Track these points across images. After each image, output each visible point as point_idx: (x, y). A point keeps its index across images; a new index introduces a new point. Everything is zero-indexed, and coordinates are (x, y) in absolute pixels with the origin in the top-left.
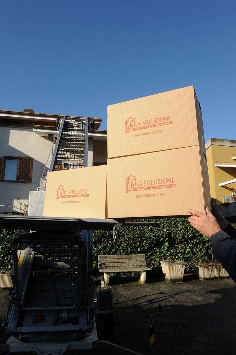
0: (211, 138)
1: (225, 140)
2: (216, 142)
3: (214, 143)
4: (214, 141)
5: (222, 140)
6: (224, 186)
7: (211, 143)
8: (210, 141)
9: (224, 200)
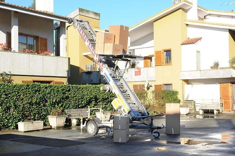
0: (79, 8)
1: (90, 12)
2: (83, 13)
3: (81, 13)
4: (81, 11)
5: (88, 11)
6: (86, 56)
7: (79, 13)
8: (79, 11)
9: (86, 68)
